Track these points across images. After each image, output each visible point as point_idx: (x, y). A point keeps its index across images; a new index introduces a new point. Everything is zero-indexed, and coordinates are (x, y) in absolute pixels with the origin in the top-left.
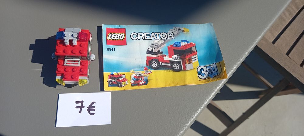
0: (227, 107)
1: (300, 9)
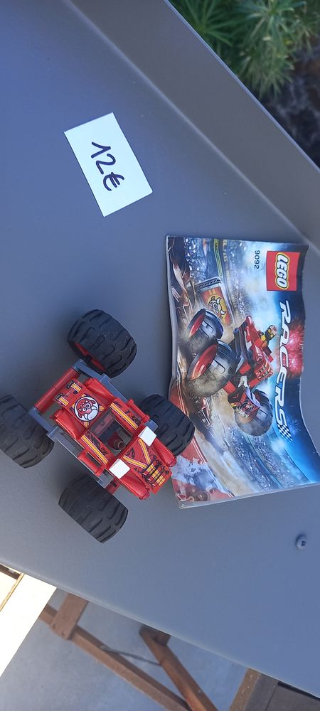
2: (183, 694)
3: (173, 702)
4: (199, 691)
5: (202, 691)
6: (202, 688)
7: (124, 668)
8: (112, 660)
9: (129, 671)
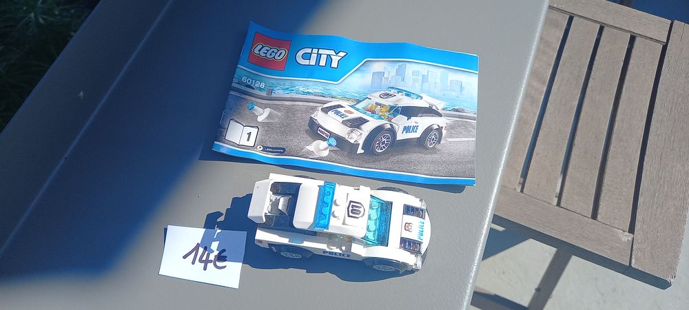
0: (503, 273)
1: (548, 82)
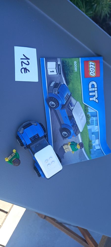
2: (85, 237)
3: (81, 241)
4: (90, 237)
5: (91, 236)
6: (92, 235)
7: (63, 228)
8: (59, 226)
9: (65, 229)
